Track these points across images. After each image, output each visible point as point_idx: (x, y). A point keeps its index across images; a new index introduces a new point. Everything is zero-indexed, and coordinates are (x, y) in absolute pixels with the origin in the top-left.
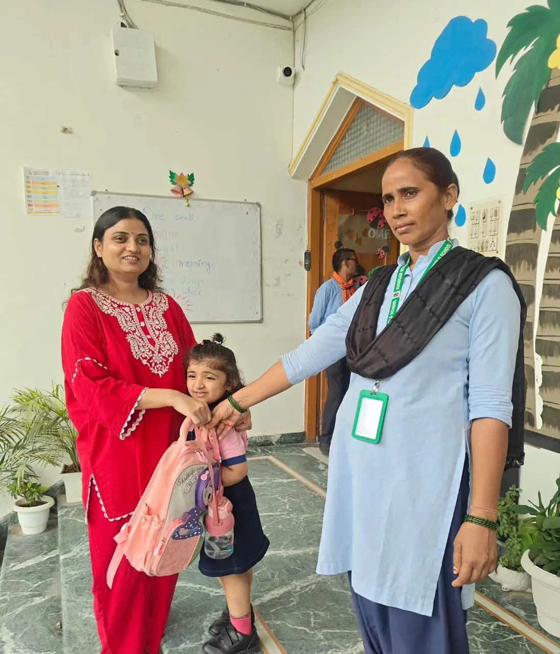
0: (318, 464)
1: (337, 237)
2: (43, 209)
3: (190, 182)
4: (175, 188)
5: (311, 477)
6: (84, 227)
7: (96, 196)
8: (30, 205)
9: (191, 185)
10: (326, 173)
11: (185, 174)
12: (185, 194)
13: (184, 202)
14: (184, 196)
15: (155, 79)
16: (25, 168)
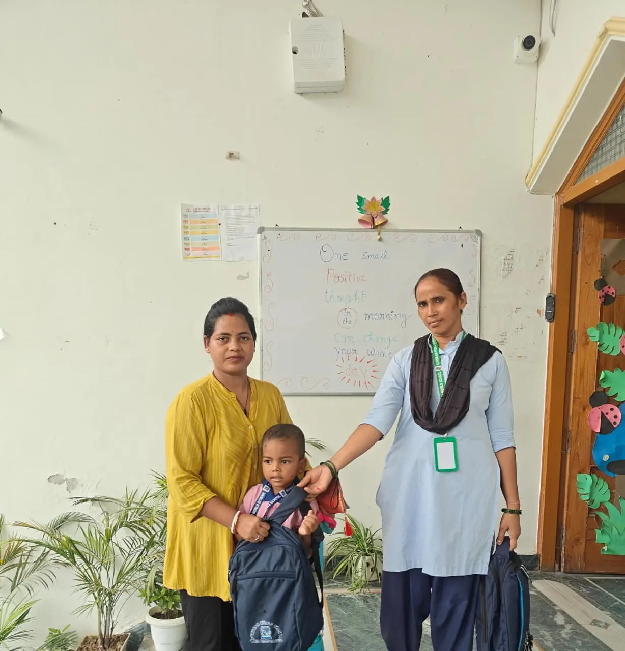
0: (555, 613)
1: (599, 273)
2: (201, 253)
3: (384, 209)
4: (363, 217)
5: (542, 636)
6: (248, 273)
7: (264, 233)
8: (186, 249)
9: (385, 212)
10: (582, 180)
11: (378, 198)
12: (376, 224)
13: (374, 235)
14: (375, 227)
15: (341, 76)
16: (182, 204)
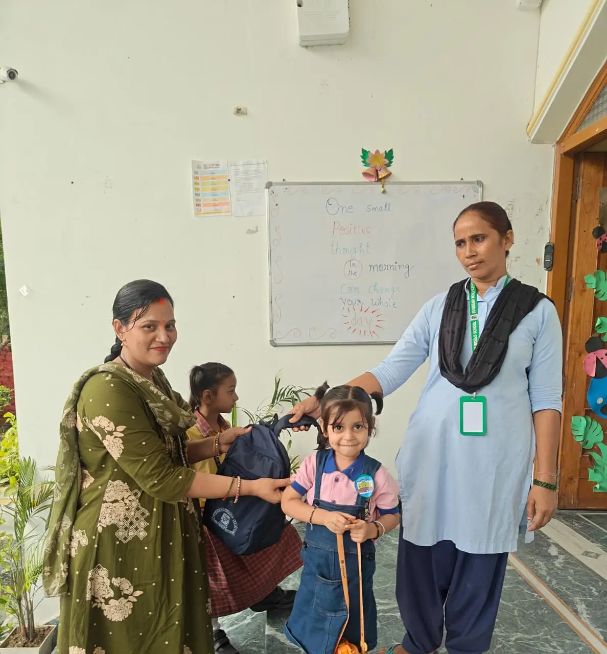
0: (549, 545)
1: (598, 221)
2: (212, 208)
3: (387, 161)
4: (368, 170)
5: (537, 566)
6: (257, 228)
7: (272, 188)
8: (198, 205)
9: (388, 165)
10: (583, 128)
11: (382, 151)
12: (380, 177)
13: (379, 187)
14: (379, 180)
15: (345, 29)
16: (193, 162)
